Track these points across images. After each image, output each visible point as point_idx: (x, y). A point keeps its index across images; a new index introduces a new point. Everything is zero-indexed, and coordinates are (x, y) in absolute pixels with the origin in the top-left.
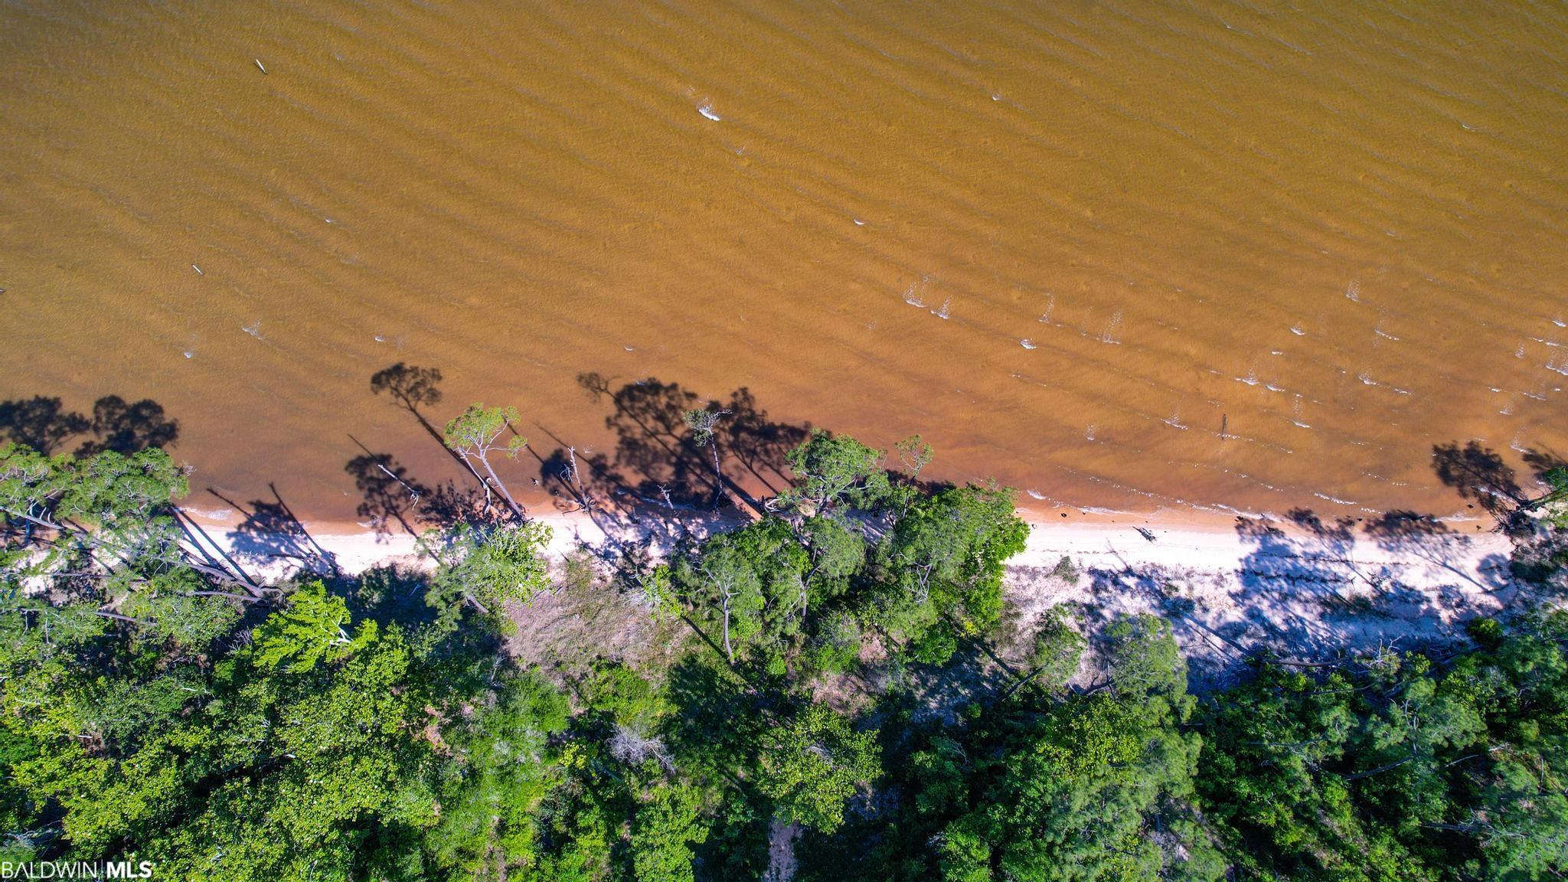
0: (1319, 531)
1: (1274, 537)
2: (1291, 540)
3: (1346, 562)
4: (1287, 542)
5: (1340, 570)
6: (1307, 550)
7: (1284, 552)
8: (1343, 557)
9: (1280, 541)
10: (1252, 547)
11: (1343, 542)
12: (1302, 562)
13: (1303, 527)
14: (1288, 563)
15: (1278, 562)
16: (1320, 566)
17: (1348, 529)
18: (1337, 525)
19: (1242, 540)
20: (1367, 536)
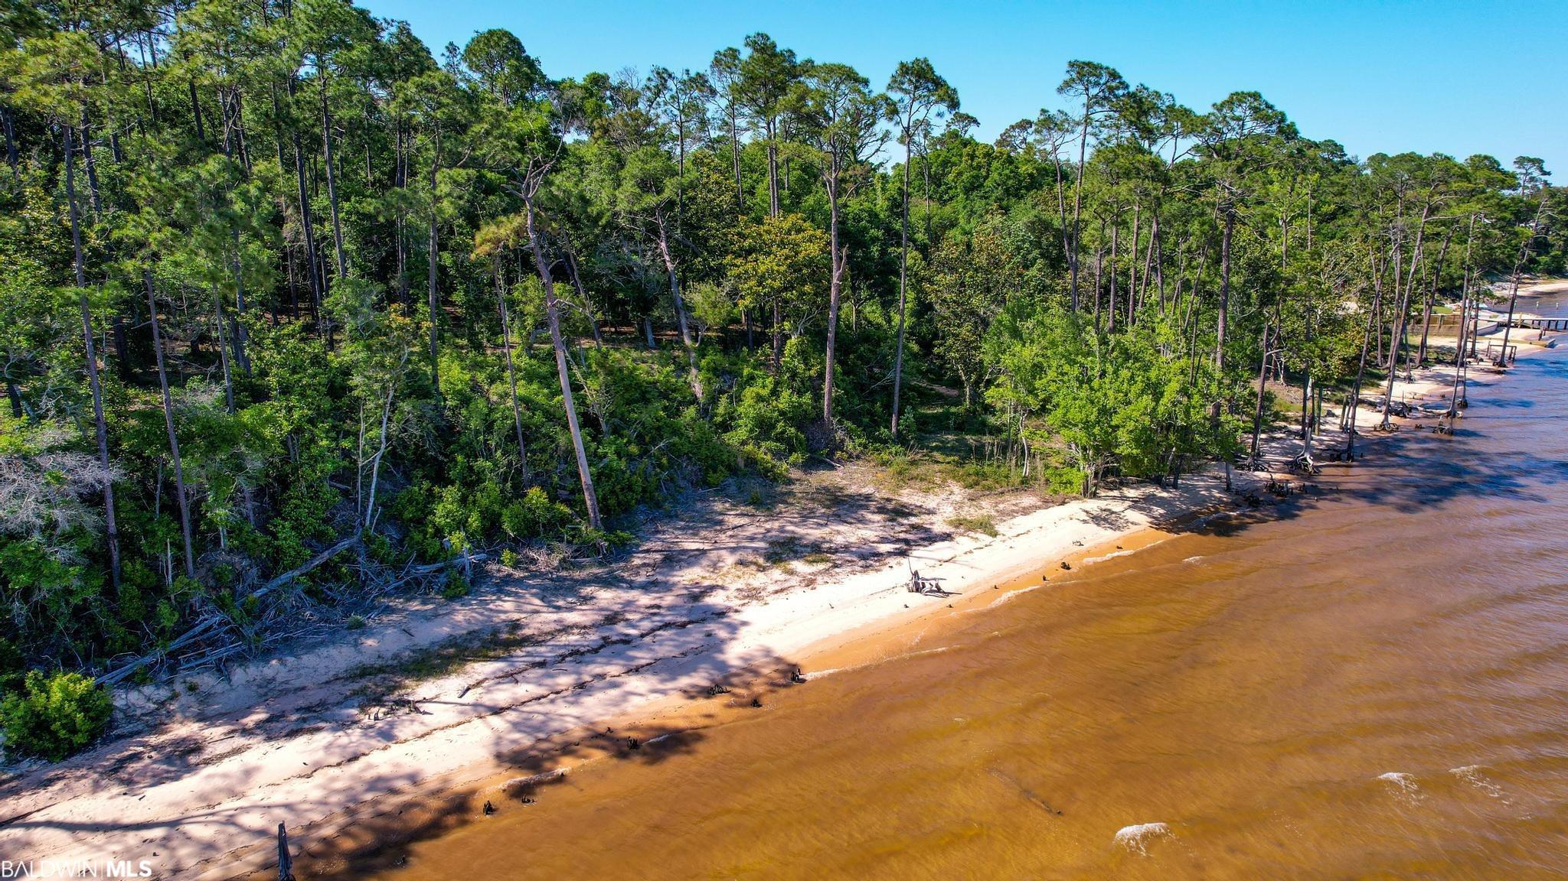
0: (602, 738)
1: (705, 683)
2: (664, 692)
3: (497, 711)
4: (670, 685)
5: (503, 695)
6: (613, 693)
7: (666, 668)
8: (512, 716)
9: (684, 681)
10: (734, 653)
11: (526, 741)
12: (613, 670)
13: (651, 728)
14: (643, 657)
15: (665, 650)
16: (565, 681)
17: (520, 777)
18: (560, 770)
19: (767, 652)
20: (459, 784)
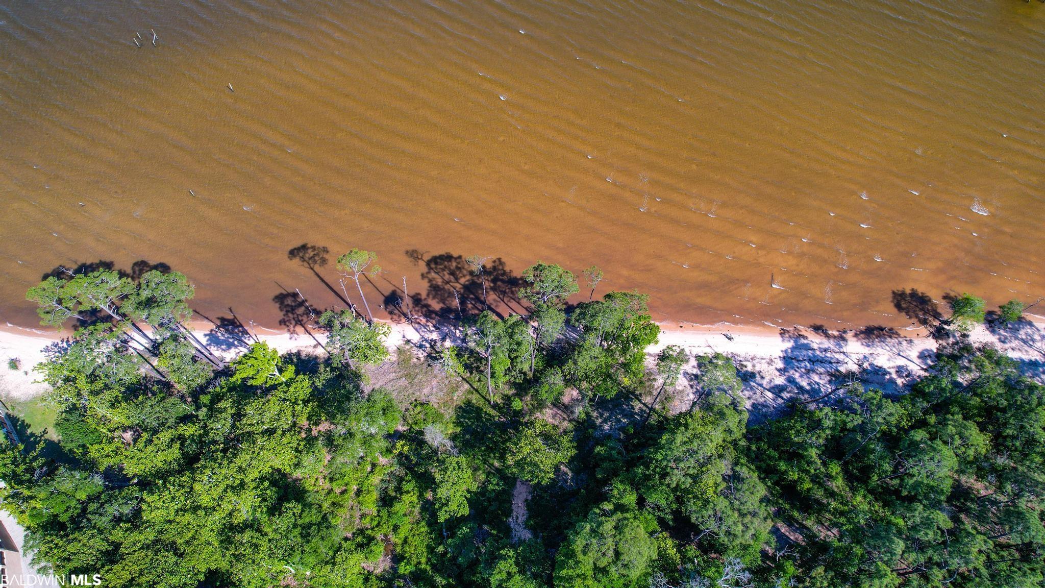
0: (827, 336)
1: (802, 339)
2: (811, 341)
3: (843, 353)
4: (809, 342)
5: (841, 357)
6: (821, 346)
7: (807, 347)
8: (842, 350)
9: (805, 342)
10: (789, 344)
11: (841, 342)
12: (818, 353)
13: (818, 334)
14: (810, 353)
15: (804, 352)
16: (829, 355)
17: (844, 335)
18: (837, 333)
19: (783, 341)
20: (855, 339)
